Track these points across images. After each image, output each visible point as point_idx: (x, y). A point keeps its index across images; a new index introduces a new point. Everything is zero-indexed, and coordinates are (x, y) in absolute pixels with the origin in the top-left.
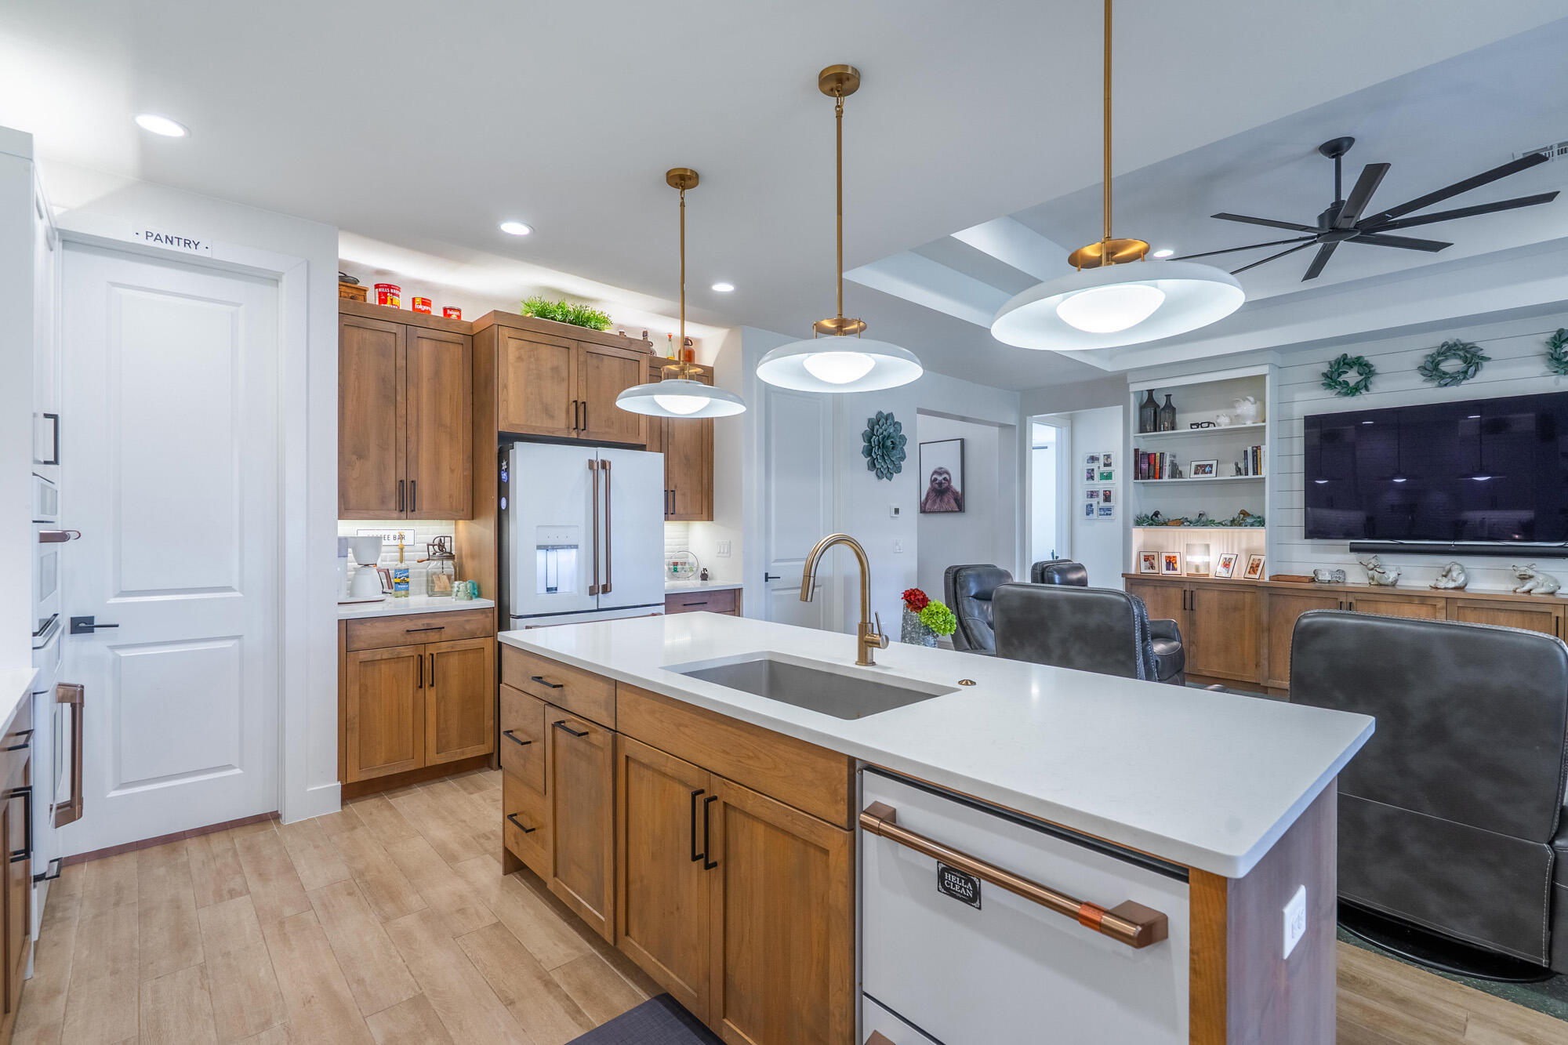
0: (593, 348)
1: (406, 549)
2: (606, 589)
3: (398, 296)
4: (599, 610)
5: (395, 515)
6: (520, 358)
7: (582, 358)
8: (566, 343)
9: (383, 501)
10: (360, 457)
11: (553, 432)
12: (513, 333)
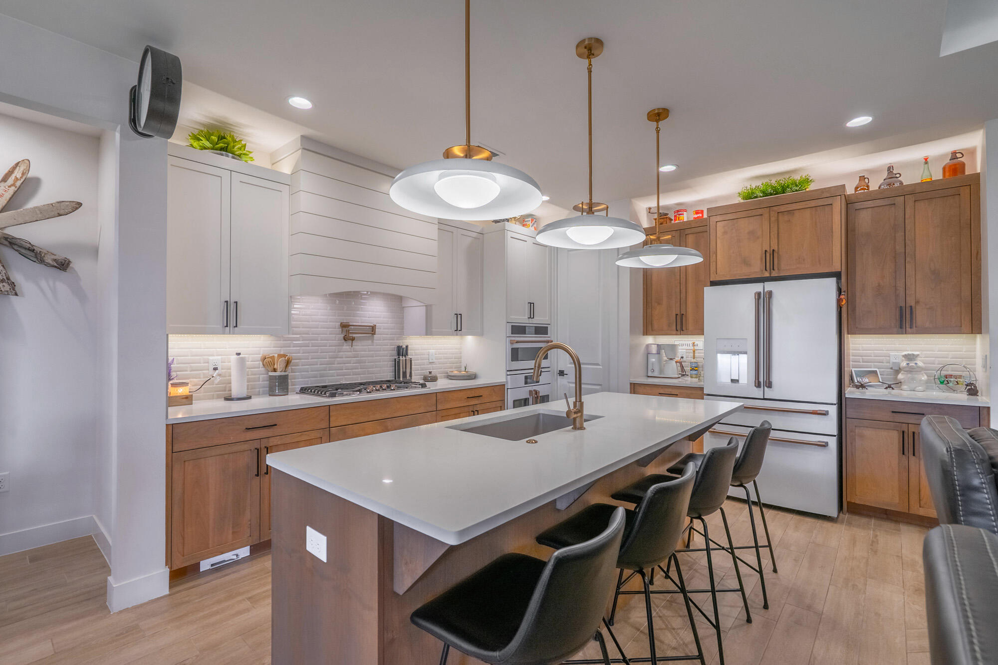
0: (783, 209)
1: (696, 352)
2: (770, 385)
3: (683, 214)
4: (764, 399)
5: (674, 333)
6: (725, 233)
7: (773, 219)
8: (760, 212)
9: (669, 325)
10: (659, 304)
11: (749, 276)
12: (719, 218)
